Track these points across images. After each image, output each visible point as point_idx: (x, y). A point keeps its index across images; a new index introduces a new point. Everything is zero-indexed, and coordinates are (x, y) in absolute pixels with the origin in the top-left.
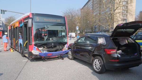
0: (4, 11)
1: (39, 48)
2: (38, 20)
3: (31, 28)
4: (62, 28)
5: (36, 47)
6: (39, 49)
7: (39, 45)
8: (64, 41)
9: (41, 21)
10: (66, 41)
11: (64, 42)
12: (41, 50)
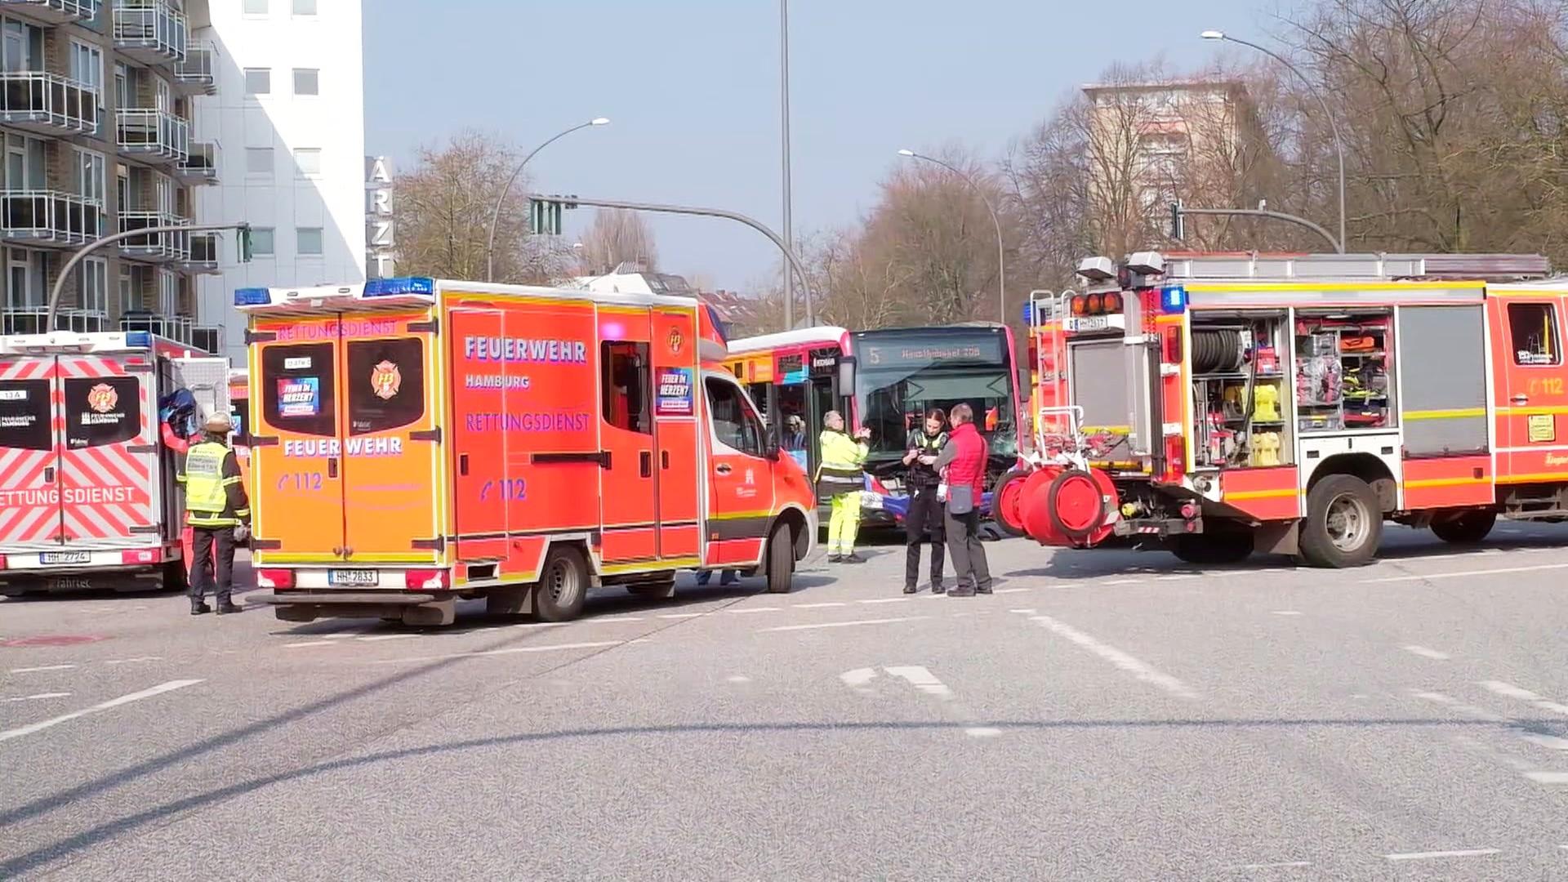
0: (558, 204)
1: (885, 483)
2: (877, 361)
3: (850, 397)
4: (993, 386)
5: (872, 477)
6: (881, 486)
7: (883, 466)
8: (998, 452)
9: (887, 363)
10: (1009, 450)
11: (1001, 457)
12: (892, 490)
